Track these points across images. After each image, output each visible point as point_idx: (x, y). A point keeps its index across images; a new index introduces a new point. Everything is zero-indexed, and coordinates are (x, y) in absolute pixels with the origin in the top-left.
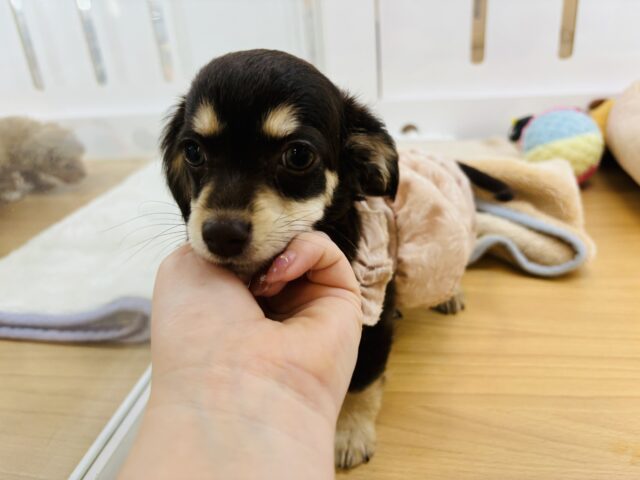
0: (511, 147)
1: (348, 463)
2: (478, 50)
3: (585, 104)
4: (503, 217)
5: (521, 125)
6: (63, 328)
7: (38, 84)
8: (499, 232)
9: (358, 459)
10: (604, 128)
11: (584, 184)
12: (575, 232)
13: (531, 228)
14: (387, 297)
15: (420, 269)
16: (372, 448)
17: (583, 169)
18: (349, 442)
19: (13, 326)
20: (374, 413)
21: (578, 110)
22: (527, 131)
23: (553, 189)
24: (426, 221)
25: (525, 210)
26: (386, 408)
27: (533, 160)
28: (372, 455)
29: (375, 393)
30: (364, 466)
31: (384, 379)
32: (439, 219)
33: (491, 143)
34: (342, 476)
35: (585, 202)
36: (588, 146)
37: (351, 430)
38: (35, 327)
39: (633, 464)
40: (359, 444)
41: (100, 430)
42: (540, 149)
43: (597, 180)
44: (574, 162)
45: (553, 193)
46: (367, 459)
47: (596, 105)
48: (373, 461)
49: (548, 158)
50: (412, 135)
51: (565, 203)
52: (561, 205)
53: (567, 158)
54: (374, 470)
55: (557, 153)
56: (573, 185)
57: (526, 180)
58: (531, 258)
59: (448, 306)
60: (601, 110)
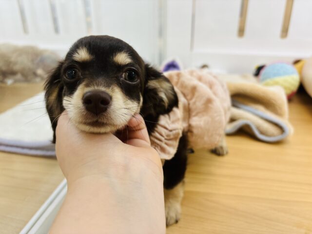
1: (168, 223)
2: (241, 32)
4: (249, 111)
5: (260, 69)
6: (31, 148)
8: (247, 119)
9: (173, 221)
10: (301, 73)
11: (290, 99)
12: (284, 121)
13: (262, 118)
15: (200, 129)
16: (179, 217)
17: (289, 92)
18: (168, 213)
21: (287, 63)
22: (263, 72)
24: (203, 106)
25: (261, 110)
26: (184, 199)
28: (179, 219)
29: (180, 189)
32: (210, 105)
33: (244, 77)
35: (290, 108)
36: (292, 81)
37: (169, 208)
38: (17, 147)
40: (173, 215)
42: (268, 81)
43: (295, 99)
44: (285, 88)
45: (274, 102)
46: (177, 222)
47: (297, 62)
48: (179, 223)
50: (205, 71)
52: (278, 108)
53: (282, 86)
55: (277, 83)
57: (261, 94)
58: (262, 133)
60: (299, 65)
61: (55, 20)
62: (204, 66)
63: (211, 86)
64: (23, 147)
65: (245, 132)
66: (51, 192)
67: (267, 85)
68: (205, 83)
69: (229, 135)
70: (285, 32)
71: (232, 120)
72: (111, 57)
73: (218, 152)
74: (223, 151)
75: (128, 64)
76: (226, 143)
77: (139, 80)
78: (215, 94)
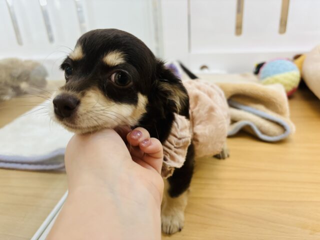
0: (254, 77)
1: (171, 232)
2: (239, 29)
3: (291, 57)
4: (250, 112)
5: (259, 66)
7: (20, 42)
8: (249, 119)
9: (175, 230)
10: (301, 68)
11: (290, 96)
12: (285, 120)
13: (263, 118)
14: (188, 154)
15: (205, 138)
16: (182, 225)
17: (290, 89)
18: (171, 222)
19: (6, 162)
20: (184, 208)
21: (288, 59)
22: (262, 70)
23: (274, 98)
24: (207, 114)
25: (261, 109)
26: (189, 206)
27: (265, 84)
28: (182, 228)
29: (184, 198)
30: (178, 233)
31: (189, 191)
32: (213, 113)
33: (244, 75)
34: (167, 238)
35: (290, 105)
36: (292, 77)
37: (172, 216)
38: (16, 163)
39: (311, 234)
40: (176, 223)
41: (48, 213)
42: (268, 79)
43: (297, 95)
44: (285, 85)
45: (275, 101)
46: (180, 230)
47: (297, 57)
49: (273, 83)
50: (205, 71)
51: (280, 106)
52: (279, 107)
53: (282, 83)
54: (183, 235)
55: (277, 81)
56: (284, 96)
57: (261, 94)
58: (263, 133)
59: (221, 155)
60: (299, 60)
61: (49, 28)
62: (203, 67)
64: (23, 163)
65: (246, 133)
66: (53, 208)
67: (267, 83)
69: (230, 137)
70: (283, 24)
75: (117, 65)
76: (227, 146)
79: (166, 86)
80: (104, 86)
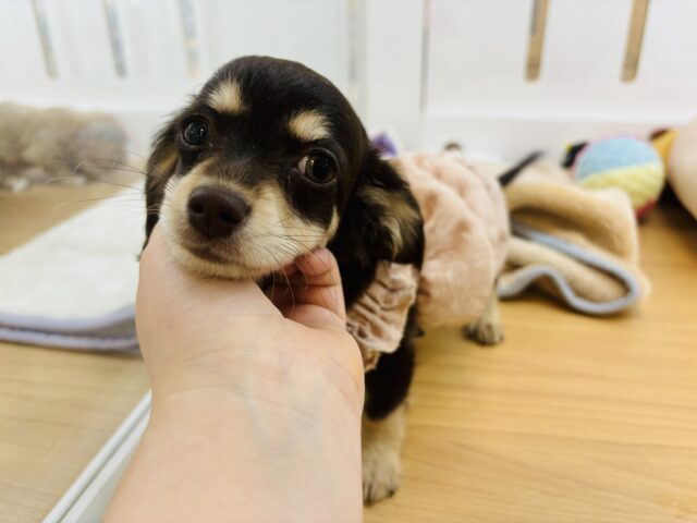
1: (372, 497)
2: (533, 68)
4: (551, 246)
5: (575, 151)
8: (548, 263)
9: (382, 493)
10: (666, 159)
11: (642, 217)
12: (628, 268)
15: (444, 288)
16: (396, 482)
17: (641, 202)
18: (373, 475)
19: (13, 328)
20: (398, 443)
21: (638, 139)
22: (581, 158)
23: (607, 221)
24: (451, 238)
25: (578, 243)
28: (397, 489)
30: (388, 501)
32: (466, 235)
35: (642, 237)
36: (649, 177)
37: (375, 462)
38: (36, 330)
40: (383, 478)
41: (103, 443)
42: (594, 177)
43: (655, 217)
44: (632, 194)
45: (607, 225)
46: (391, 493)
47: (657, 135)
49: (603, 187)
50: (454, 154)
51: (619, 237)
52: (615, 239)
53: (624, 188)
54: (398, 506)
55: (613, 183)
56: (630, 218)
57: (579, 208)
58: (580, 294)
60: (663, 141)
61: (116, 47)
62: (452, 146)
63: (462, 190)
64: (48, 332)
65: (542, 292)
66: (112, 432)
67: (592, 186)
68: (450, 183)
69: (506, 299)
70: (631, 66)
71: (512, 266)
72: (286, 117)
73: (480, 337)
74: (493, 335)
75: (317, 140)
76: (499, 318)
77: (334, 180)
78: (472, 208)
79: (378, 196)
80: (287, 180)
